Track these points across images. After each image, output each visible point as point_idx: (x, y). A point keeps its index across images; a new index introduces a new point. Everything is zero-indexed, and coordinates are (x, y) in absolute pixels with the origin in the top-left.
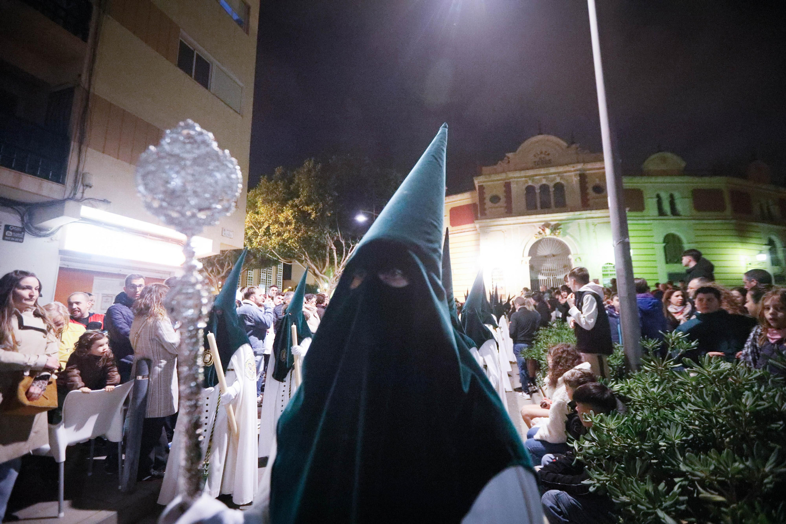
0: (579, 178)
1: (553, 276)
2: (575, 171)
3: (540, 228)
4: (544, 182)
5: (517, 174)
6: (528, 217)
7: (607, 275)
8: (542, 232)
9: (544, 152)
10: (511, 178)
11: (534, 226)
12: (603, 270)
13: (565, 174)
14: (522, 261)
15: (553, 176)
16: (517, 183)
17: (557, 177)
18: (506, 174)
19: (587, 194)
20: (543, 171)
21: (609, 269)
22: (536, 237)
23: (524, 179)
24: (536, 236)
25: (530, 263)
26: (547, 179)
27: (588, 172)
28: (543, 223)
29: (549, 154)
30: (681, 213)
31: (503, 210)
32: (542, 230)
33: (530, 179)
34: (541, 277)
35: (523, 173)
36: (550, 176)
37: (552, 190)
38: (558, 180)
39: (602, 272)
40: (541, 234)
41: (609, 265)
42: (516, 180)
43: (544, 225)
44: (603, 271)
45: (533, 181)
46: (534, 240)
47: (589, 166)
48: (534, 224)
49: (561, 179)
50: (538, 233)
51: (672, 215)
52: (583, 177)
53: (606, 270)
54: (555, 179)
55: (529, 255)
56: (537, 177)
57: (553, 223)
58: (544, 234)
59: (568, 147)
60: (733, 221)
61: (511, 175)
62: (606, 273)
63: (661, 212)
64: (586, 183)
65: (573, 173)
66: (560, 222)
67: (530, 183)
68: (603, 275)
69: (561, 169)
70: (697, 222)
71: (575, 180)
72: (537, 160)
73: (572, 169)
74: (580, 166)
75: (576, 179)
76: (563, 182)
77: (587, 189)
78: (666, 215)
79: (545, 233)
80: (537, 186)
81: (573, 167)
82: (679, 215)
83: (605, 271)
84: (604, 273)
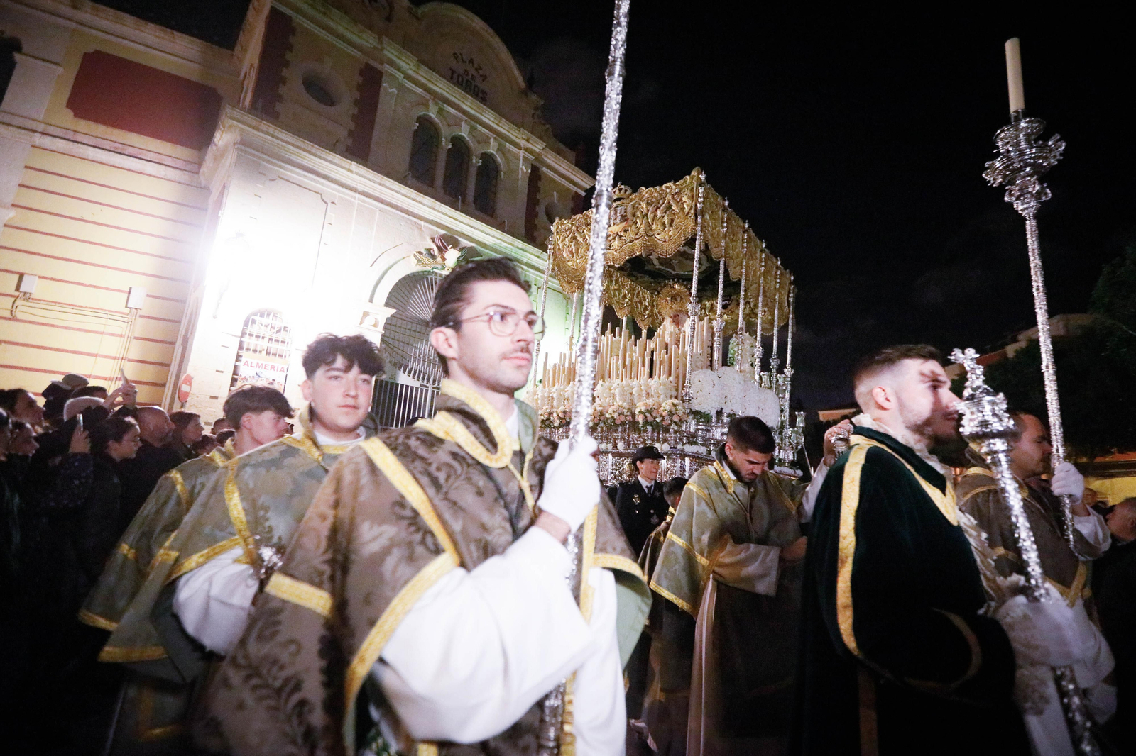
0: (530, 171)
1: (434, 381)
2: (526, 150)
3: (433, 239)
4: (464, 132)
5: (408, 64)
6: (413, 193)
8: (436, 252)
9: (476, 66)
10: (391, 63)
11: (419, 228)
13: (508, 145)
14: (366, 314)
15: (485, 131)
16: (401, 87)
17: (492, 140)
18: (380, 42)
19: (536, 215)
20: (469, 105)
22: (419, 261)
23: (419, 90)
24: (417, 255)
25: (384, 328)
26: (473, 129)
27: (545, 169)
28: (443, 232)
29: (484, 78)
31: (342, 133)
32: (439, 248)
33: (436, 104)
34: (404, 379)
35: (423, 75)
36: (479, 127)
37: (476, 161)
38: (492, 149)
40: (433, 257)
42: (400, 76)
43: (443, 237)
45: (441, 111)
46: (411, 267)
47: (551, 159)
48: (423, 223)
49: (499, 149)
50: (424, 252)
52: (535, 176)
54: (486, 141)
55: (387, 304)
56: (452, 111)
57: (464, 243)
58: (439, 259)
59: (524, 93)
61: (391, 52)
64: (538, 190)
65: (522, 153)
66: (479, 248)
67: (433, 115)
69: (504, 128)
71: (524, 169)
72: (460, 68)
73: (523, 143)
74: (538, 147)
75: (525, 171)
76: (499, 159)
77: (537, 202)
79: (444, 259)
80: (446, 132)
81: (527, 140)
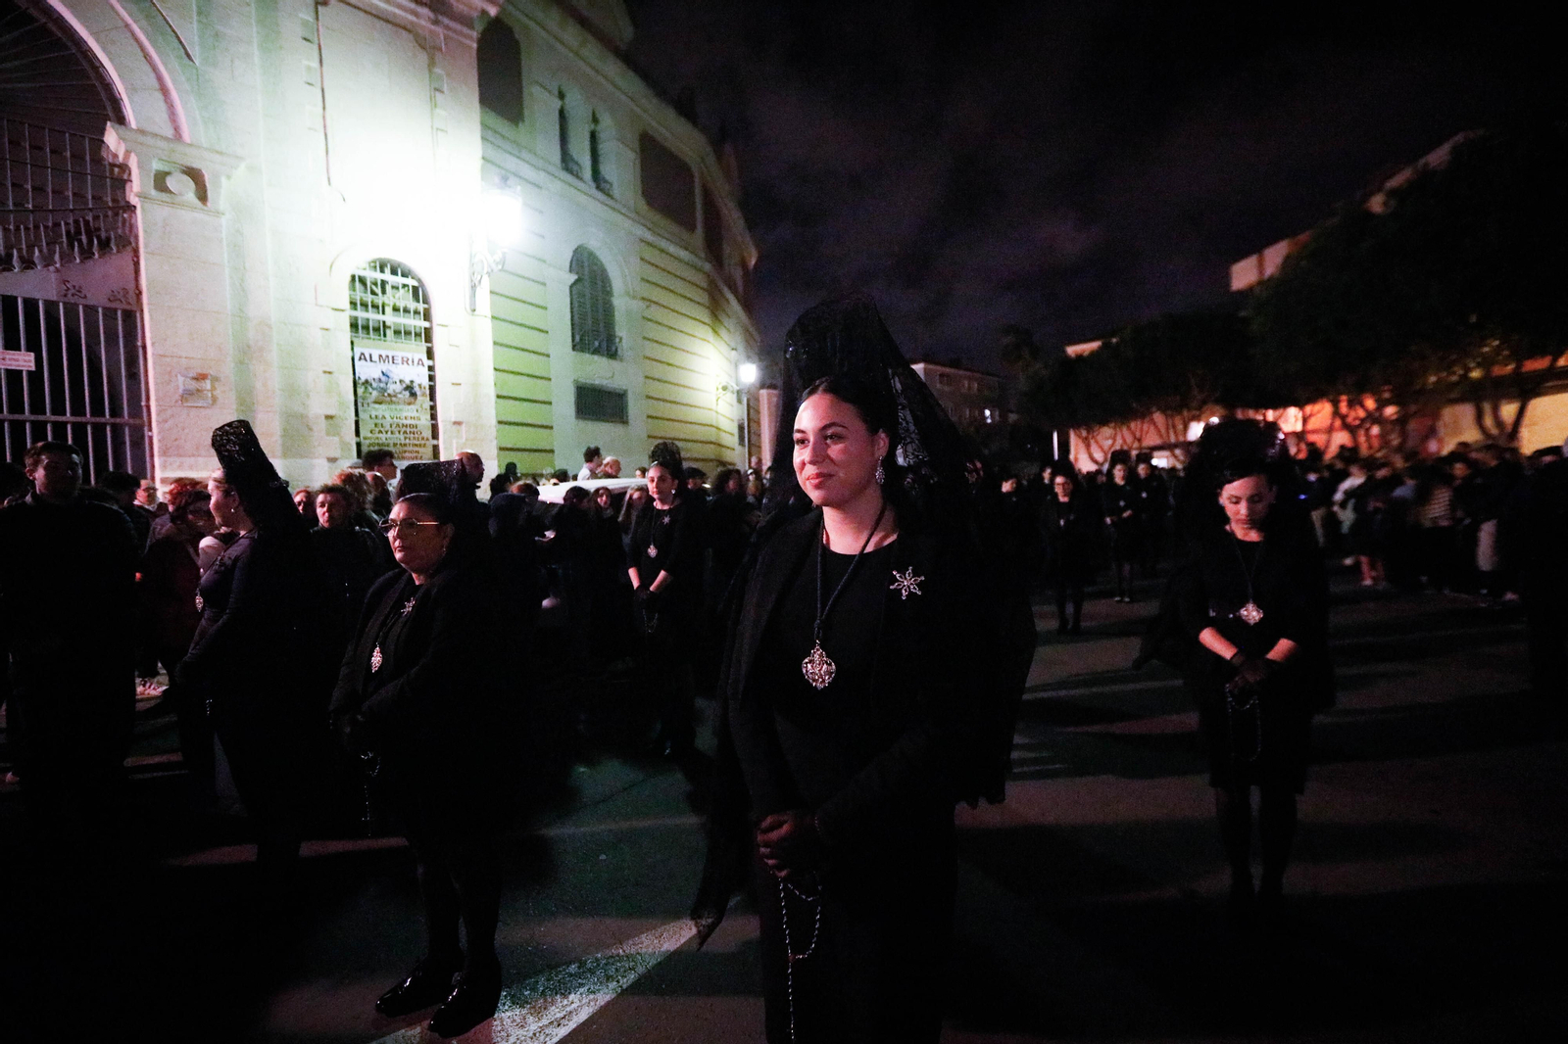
7: (381, 330)
12: (359, 294)
21: (389, 298)
30: (616, 192)
39: (347, 306)
41: (387, 276)
44: (353, 304)
51: (593, 185)
53: (369, 298)
60: (708, 267)
62: (373, 316)
63: (567, 162)
68: (354, 326)
70: (649, 236)
78: (580, 179)
82: (609, 195)
83: (364, 305)
84: (361, 314)
